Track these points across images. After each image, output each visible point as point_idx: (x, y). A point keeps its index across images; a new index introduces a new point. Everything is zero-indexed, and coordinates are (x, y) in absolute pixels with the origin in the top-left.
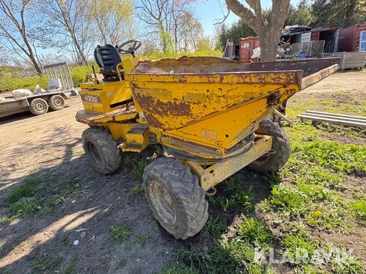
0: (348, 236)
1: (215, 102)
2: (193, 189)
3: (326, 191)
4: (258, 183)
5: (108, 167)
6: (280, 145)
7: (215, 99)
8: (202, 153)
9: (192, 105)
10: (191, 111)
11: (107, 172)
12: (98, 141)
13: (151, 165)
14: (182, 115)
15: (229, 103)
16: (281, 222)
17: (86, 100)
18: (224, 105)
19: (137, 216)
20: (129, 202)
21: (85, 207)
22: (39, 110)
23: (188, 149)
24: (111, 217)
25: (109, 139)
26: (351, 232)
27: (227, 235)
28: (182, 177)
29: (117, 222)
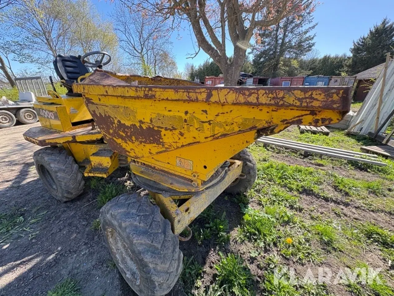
0: (320, 266)
1: (197, 129)
3: (290, 213)
4: (229, 205)
5: (66, 195)
6: (249, 170)
7: (197, 126)
8: (176, 185)
9: (163, 132)
10: (162, 139)
12: (52, 165)
13: (108, 207)
14: (151, 143)
15: (216, 132)
16: (257, 255)
17: (42, 116)
18: (208, 134)
19: (93, 263)
20: (86, 242)
21: (20, 254)
22: (3, 123)
23: (160, 179)
24: (56, 269)
25: (68, 163)
26: (321, 261)
27: (203, 281)
28: (148, 227)
29: (63, 276)
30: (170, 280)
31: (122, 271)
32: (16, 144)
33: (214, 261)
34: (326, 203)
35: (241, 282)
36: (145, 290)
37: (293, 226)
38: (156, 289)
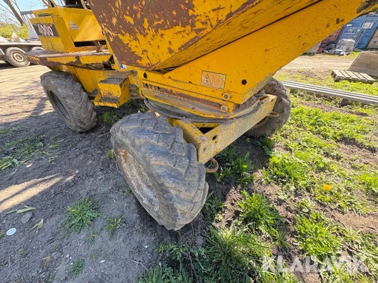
0: (365, 217)
2: (188, 167)
3: (327, 160)
4: (251, 148)
5: (79, 124)
6: (284, 107)
8: (201, 110)
11: (79, 130)
13: (118, 124)
14: (172, 25)
16: (286, 198)
17: (42, 34)
19: (110, 188)
20: (102, 168)
21: (42, 173)
22: (19, 62)
23: (178, 104)
24: (75, 188)
25: (75, 89)
26: (368, 212)
27: (224, 216)
28: (169, 148)
29: (82, 195)
30: (194, 210)
31: (138, 197)
32: (33, 81)
33: (236, 199)
34: (372, 154)
35: (268, 221)
36: (164, 216)
37: (329, 173)
38: (178, 218)
